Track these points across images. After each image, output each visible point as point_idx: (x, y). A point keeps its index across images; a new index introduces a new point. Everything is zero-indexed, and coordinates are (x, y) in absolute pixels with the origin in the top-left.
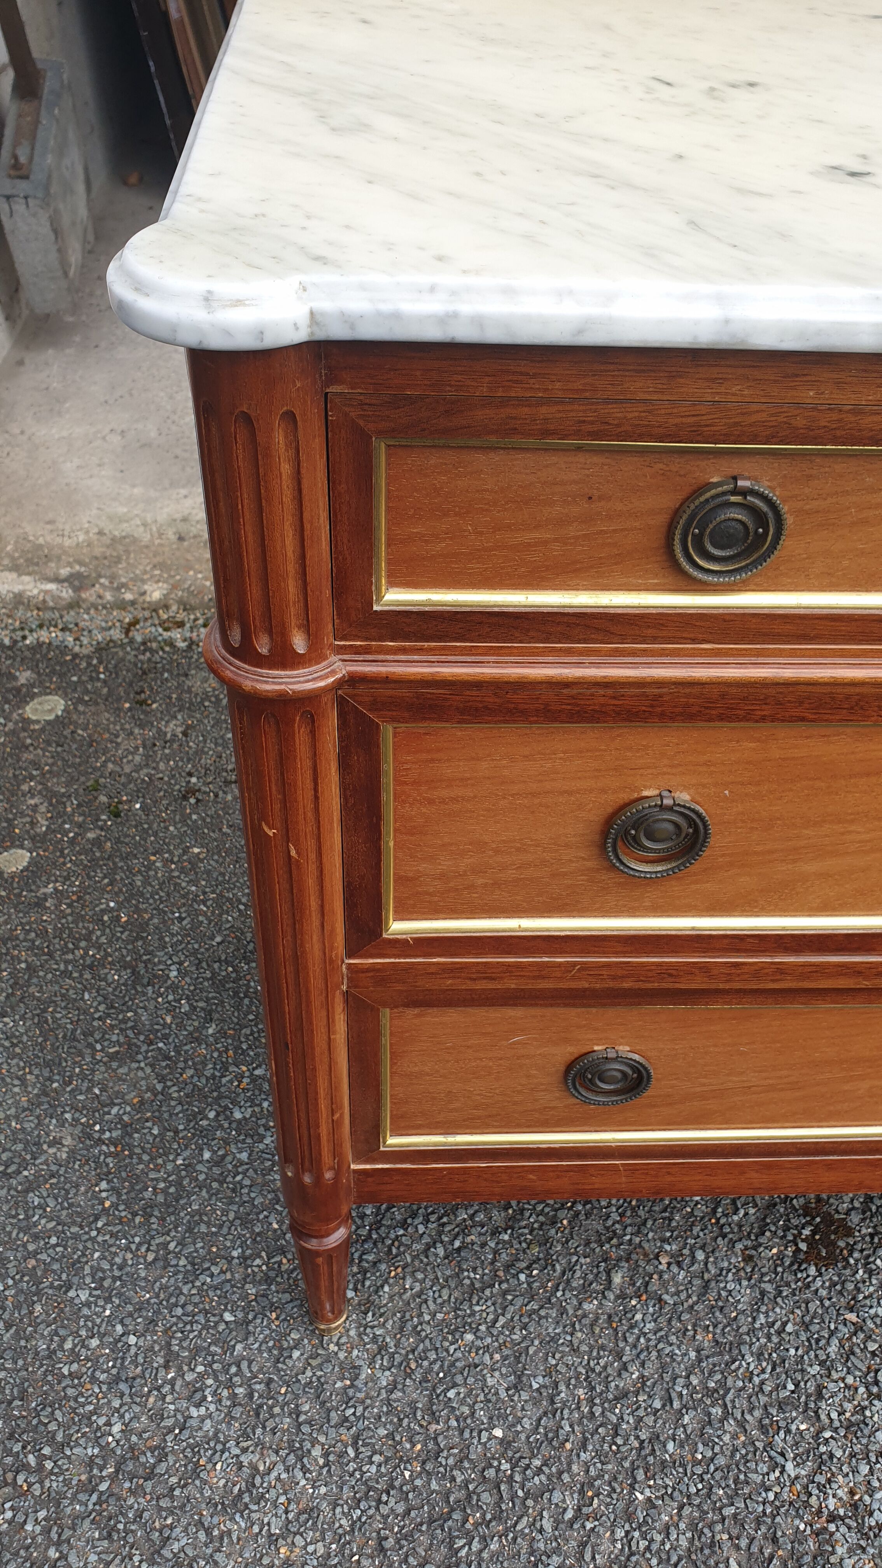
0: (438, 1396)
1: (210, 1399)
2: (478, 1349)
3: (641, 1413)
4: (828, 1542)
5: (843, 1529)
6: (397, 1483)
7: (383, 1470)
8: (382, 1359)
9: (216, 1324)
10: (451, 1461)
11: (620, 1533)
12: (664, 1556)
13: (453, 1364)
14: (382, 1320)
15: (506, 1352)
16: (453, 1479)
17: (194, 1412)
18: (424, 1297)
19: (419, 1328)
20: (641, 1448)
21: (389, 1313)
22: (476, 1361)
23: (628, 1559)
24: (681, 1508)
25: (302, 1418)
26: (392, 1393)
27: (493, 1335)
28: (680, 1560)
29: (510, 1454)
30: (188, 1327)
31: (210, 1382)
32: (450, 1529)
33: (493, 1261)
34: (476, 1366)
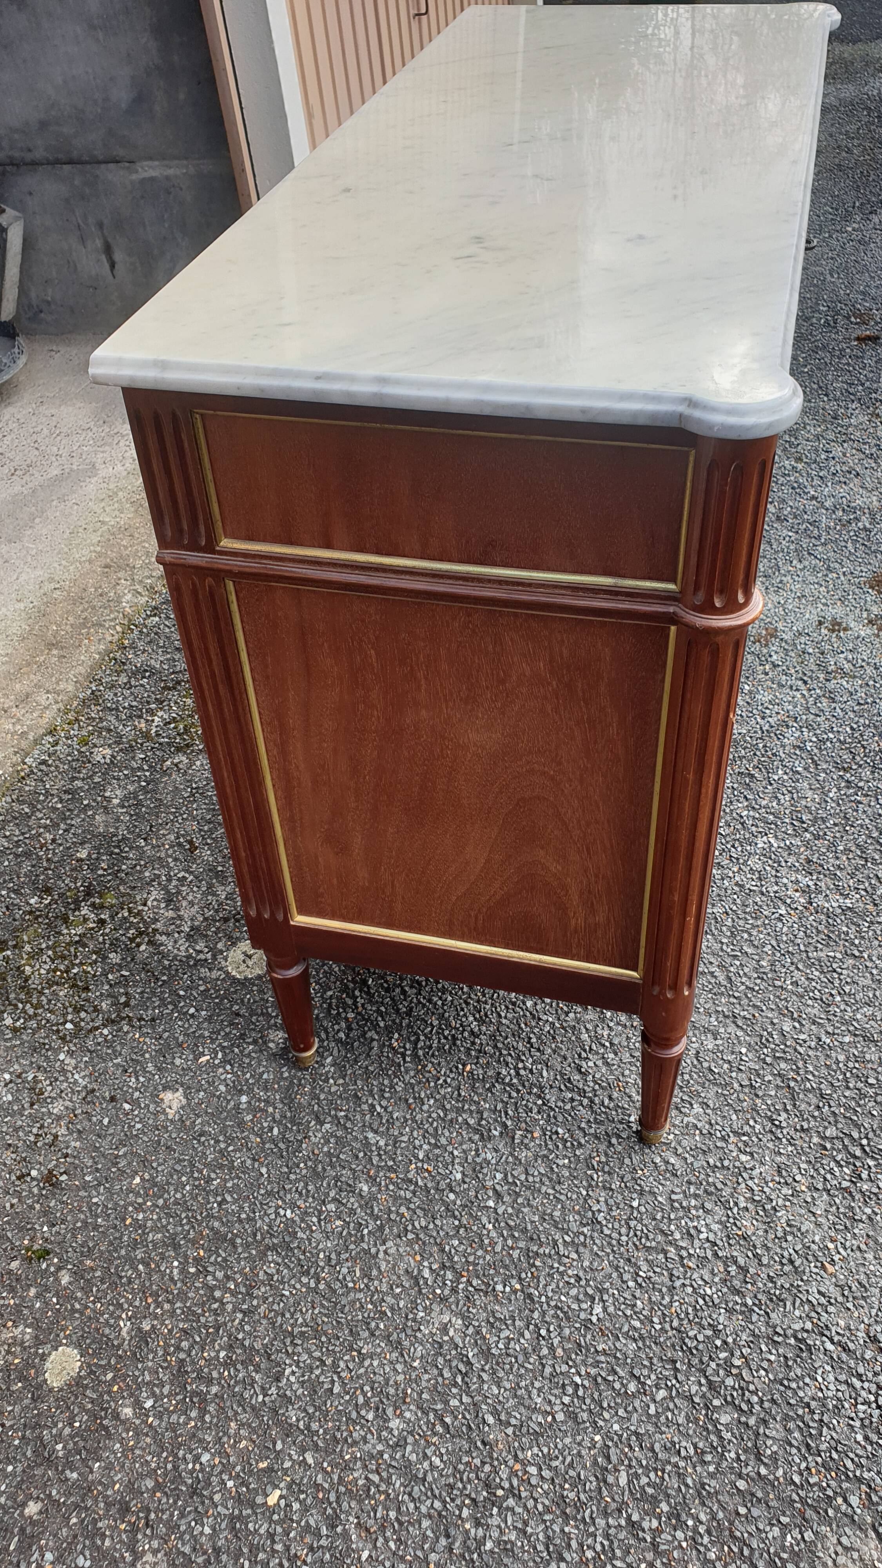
0: (715, 1079)
1: (695, 1224)
3: (741, 973)
4: (822, 910)
5: (816, 900)
6: (769, 1114)
7: (759, 1120)
9: (639, 1212)
10: (758, 1080)
11: (810, 1002)
12: (824, 985)
13: (695, 1067)
16: (769, 1082)
17: (703, 1236)
20: (762, 979)
23: (824, 1002)
24: (798, 969)
25: (719, 1165)
26: (708, 1106)
28: (826, 978)
29: (757, 1047)
30: (639, 1233)
31: (683, 1222)
32: (799, 1089)
33: (625, 1026)
34: (698, 1052)
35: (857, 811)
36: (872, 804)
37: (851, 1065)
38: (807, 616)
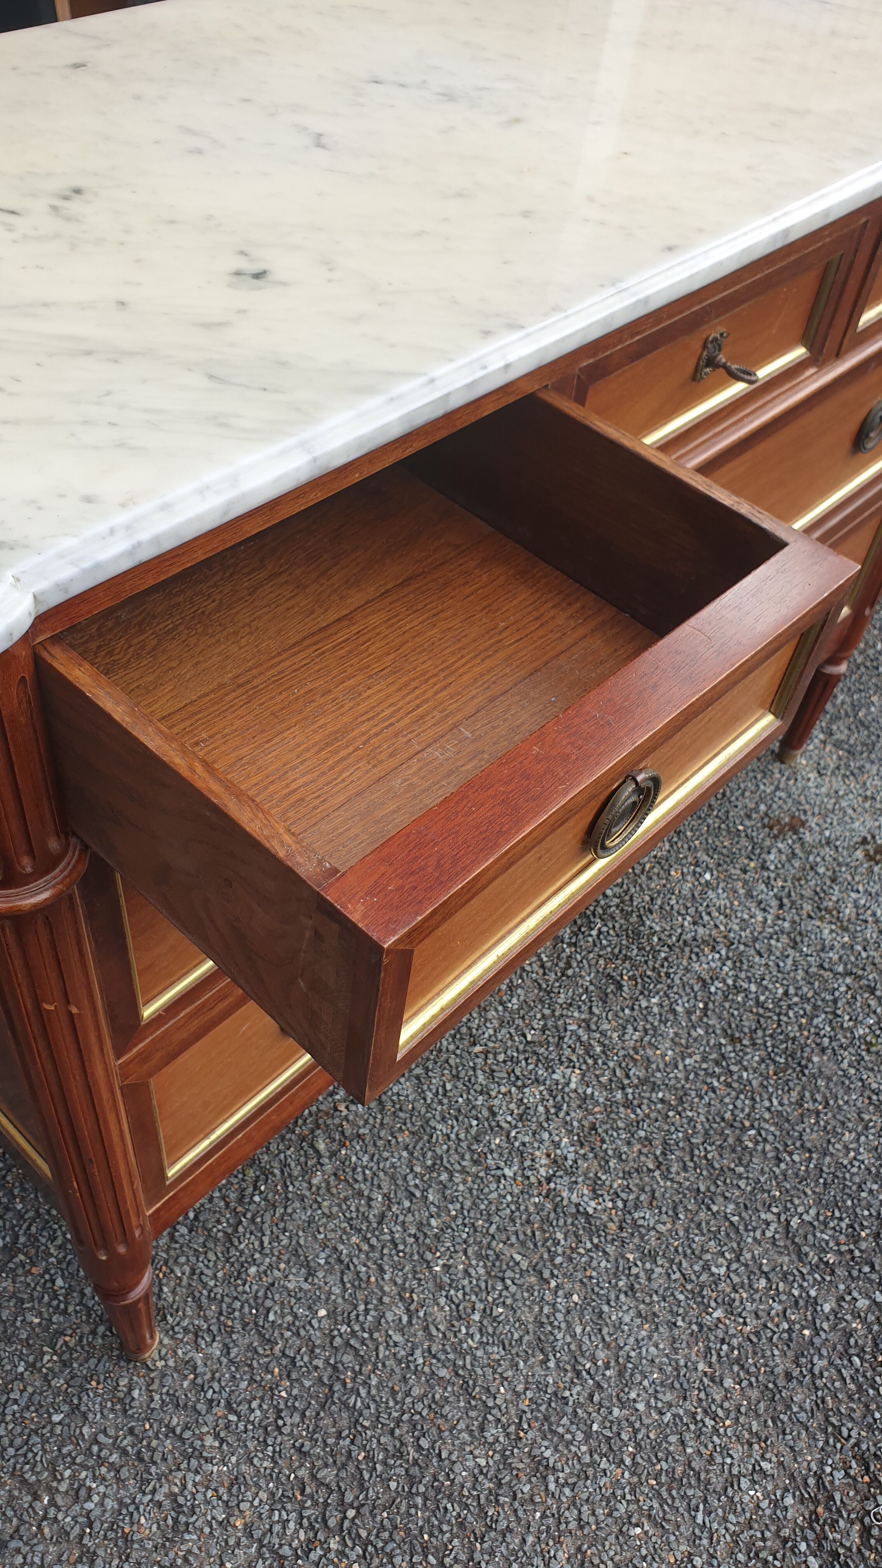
0: (263, 1327)
1: (94, 1485)
2: (265, 1272)
3: (401, 1218)
4: (555, 1196)
5: (558, 1181)
6: (282, 1406)
7: (265, 1407)
8: (203, 1338)
9: (52, 1431)
10: (306, 1359)
11: (442, 1301)
12: (477, 1289)
13: (256, 1298)
14: (180, 1313)
15: (285, 1258)
16: (316, 1368)
17: (89, 1506)
18: (198, 1271)
19: (212, 1295)
20: (417, 1239)
21: (182, 1305)
22: (270, 1281)
23: (458, 1311)
24: (465, 1252)
25: (178, 1430)
26: (229, 1353)
27: (267, 1255)
28: (486, 1282)
29: (340, 1318)
30: (30, 1455)
31: (84, 1474)
32: (339, 1399)
33: (227, 1205)
34: (273, 1284)
35: (701, 1098)
36: (727, 1100)
37: (419, 1407)
38: (857, 824)
